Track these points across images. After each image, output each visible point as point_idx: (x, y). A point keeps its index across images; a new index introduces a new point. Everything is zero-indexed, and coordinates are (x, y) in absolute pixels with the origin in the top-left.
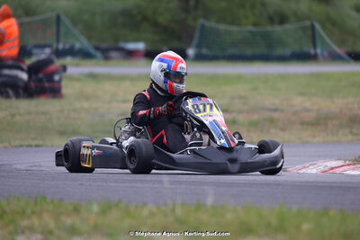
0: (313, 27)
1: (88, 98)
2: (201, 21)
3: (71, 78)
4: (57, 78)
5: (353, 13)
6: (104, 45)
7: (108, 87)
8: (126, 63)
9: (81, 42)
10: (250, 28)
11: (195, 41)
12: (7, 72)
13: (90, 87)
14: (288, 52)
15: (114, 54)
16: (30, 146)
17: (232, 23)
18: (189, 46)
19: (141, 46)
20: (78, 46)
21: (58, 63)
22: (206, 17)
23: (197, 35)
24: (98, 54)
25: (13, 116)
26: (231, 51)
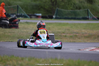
0: (88, 10)
1: (26, 29)
2: (57, 8)
3: (21, 23)
4: (17, 23)
6: (30, 14)
7: (31, 26)
8: (36, 19)
9: (24, 13)
10: (71, 10)
12: (3, 21)
13: (26, 26)
14: (81, 17)
15: (33, 17)
16: (10, 41)
17: (66, 9)
18: (54, 15)
19: (40, 15)
20: (23, 14)
21: (18, 19)
22: (58, 7)
23: (56, 12)
24: (29, 17)
25: (5, 33)
26: (65, 16)
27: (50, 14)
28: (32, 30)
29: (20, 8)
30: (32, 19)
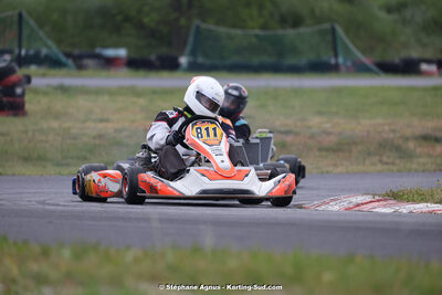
0: (333, 31)
1: (57, 116)
2: (196, 22)
3: (36, 91)
4: (19, 91)
5: (383, 15)
6: (76, 52)
7: (82, 102)
8: (104, 73)
9: (49, 47)
10: (258, 32)
11: (189, 48)
13: (60, 103)
14: (303, 61)
15: (89, 62)
17: (234, 26)
18: (182, 54)
19: (122, 52)
20: (44, 51)
21: (21, 72)
23: (191, 39)
24: (70, 62)
26: (236, 59)
27: (164, 51)
28: (84, 122)
29: (32, 23)
30: (84, 73)
